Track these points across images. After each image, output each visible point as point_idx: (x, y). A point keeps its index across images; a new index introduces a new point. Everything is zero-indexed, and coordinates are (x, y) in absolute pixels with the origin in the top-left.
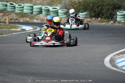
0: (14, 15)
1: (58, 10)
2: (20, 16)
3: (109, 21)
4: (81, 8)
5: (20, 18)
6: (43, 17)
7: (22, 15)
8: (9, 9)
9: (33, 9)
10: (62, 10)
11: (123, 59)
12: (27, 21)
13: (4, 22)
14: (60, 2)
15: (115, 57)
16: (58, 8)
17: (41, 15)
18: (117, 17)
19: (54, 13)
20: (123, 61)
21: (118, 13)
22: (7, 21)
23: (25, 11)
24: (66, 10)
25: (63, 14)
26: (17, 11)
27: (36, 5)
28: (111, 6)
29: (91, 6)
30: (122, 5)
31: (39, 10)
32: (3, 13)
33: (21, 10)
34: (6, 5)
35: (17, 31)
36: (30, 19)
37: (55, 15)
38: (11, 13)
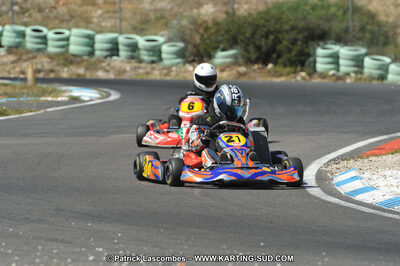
0: (45, 60)
1: (160, 45)
2: (62, 62)
3: (295, 72)
4: (221, 38)
5: (59, 68)
6: (121, 64)
7: (66, 59)
8: (30, 43)
9: (94, 43)
10: (172, 44)
11: (352, 174)
12: (79, 75)
13: (21, 79)
14: (166, 24)
15: (329, 168)
16: (161, 40)
17: (115, 58)
18: (315, 62)
19: (151, 53)
20: (353, 178)
21: (320, 51)
22: (30, 75)
23: (74, 49)
24: (181, 45)
25: (173, 56)
26: (52, 49)
27: (101, 32)
28: (300, 32)
29: (249, 32)
30: (330, 29)
31: (109, 46)
32: (16, 54)
33: (62, 47)
34: (22, 35)
35: (59, 102)
36: (87, 69)
37: (154, 58)
38: (35, 54)
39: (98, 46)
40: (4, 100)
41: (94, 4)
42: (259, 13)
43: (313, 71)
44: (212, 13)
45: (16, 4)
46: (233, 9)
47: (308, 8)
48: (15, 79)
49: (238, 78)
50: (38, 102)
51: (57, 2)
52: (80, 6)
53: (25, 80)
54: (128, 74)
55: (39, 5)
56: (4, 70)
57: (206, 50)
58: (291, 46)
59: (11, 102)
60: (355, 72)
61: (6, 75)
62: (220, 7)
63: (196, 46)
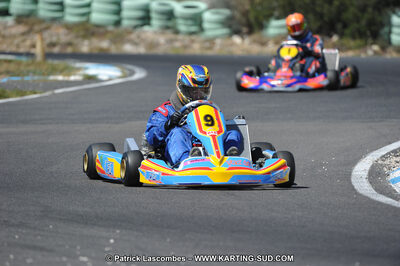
0: (62, 31)
1: (202, 13)
2: (82, 33)
3: (366, 44)
4: (276, 4)
5: (79, 40)
6: (153, 37)
8: (44, 10)
9: (121, 10)
10: (213, 10)
12: (101, 49)
13: (29, 54)
15: (387, 162)
16: (202, 6)
17: (146, 28)
18: (390, 32)
19: (190, 22)
21: (396, 20)
22: (38, 51)
23: (97, 17)
24: (227, 12)
25: (217, 26)
26: (70, 17)
31: (140, 14)
32: (26, 24)
33: (83, 15)
35: (71, 82)
36: (112, 42)
37: (194, 29)
38: (49, 24)
39: (125, 13)
40: (4, 80)
43: (387, 44)
50: (46, 82)
53: (33, 55)
54: (162, 48)
56: (12, 43)
57: (257, 18)
58: (359, 14)
59: (14, 82)
61: (14, 49)
63: (245, 14)
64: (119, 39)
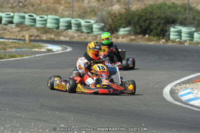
0: (35, 30)
1: (92, 25)
2: (43, 32)
3: (159, 39)
4: (122, 22)
5: (42, 35)
6: (72, 34)
7: (45, 30)
8: (27, 22)
9: (59, 23)
10: (98, 24)
11: (188, 91)
12: (51, 38)
14: (95, 14)
15: (177, 88)
16: (93, 22)
17: (69, 30)
18: (169, 34)
19: (87, 28)
20: (189, 93)
21: (172, 29)
22: (27, 38)
23: (49, 25)
24: (103, 24)
25: (98, 30)
26: (38, 25)
27: (63, 17)
28: (162, 19)
29: (137, 19)
30: (177, 18)
31: (66, 24)
32: (20, 27)
33: (43, 24)
34: (24, 18)
36: (55, 35)
37: (89, 31)
38: (30, 27)
39: (61, 24)
40: (14, 50)
41: (60, 3)
42: (142, 10)
43: (168, 39)
44: (118, 9)
45: (21, 2)
46: (129, 7)
47: (167, 7)
48: (20, 40)
49: (130, 42)
50: (31, 51)
51: (41, 2)
52: (53, 4)
53: (24, 40)
54: (76, 39)
55: (32, 3)
56: (14, 35)
57: (115, 27)
58: (157, 27)
59: (18, 51)
60: (189, 40)
61: (15, 38)
62: (122, 6)
63: (110, 25)
64: (59, 34)
